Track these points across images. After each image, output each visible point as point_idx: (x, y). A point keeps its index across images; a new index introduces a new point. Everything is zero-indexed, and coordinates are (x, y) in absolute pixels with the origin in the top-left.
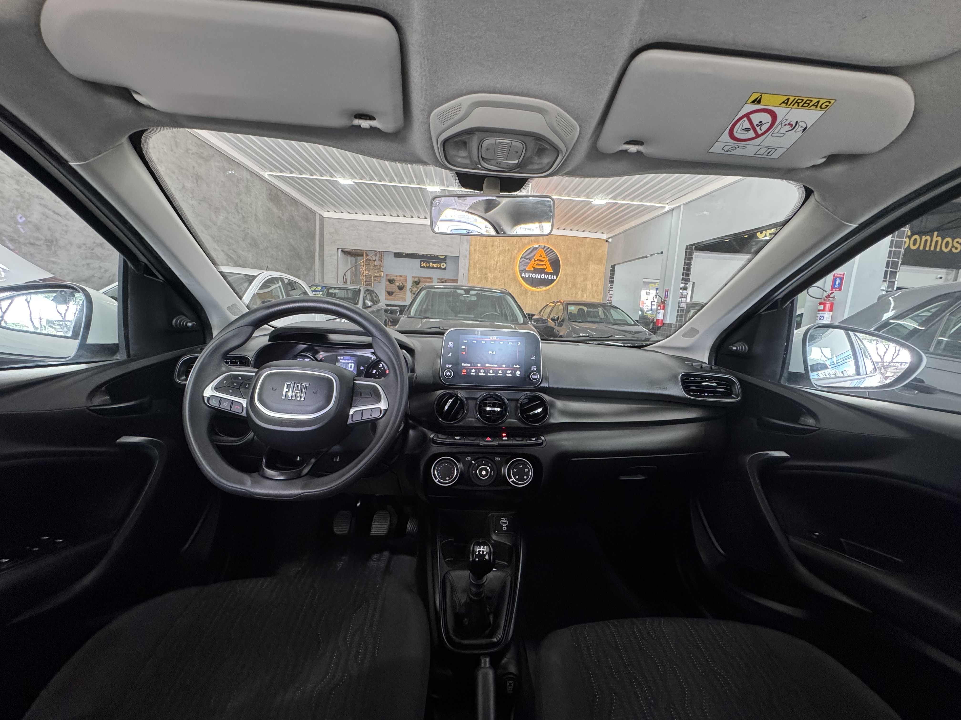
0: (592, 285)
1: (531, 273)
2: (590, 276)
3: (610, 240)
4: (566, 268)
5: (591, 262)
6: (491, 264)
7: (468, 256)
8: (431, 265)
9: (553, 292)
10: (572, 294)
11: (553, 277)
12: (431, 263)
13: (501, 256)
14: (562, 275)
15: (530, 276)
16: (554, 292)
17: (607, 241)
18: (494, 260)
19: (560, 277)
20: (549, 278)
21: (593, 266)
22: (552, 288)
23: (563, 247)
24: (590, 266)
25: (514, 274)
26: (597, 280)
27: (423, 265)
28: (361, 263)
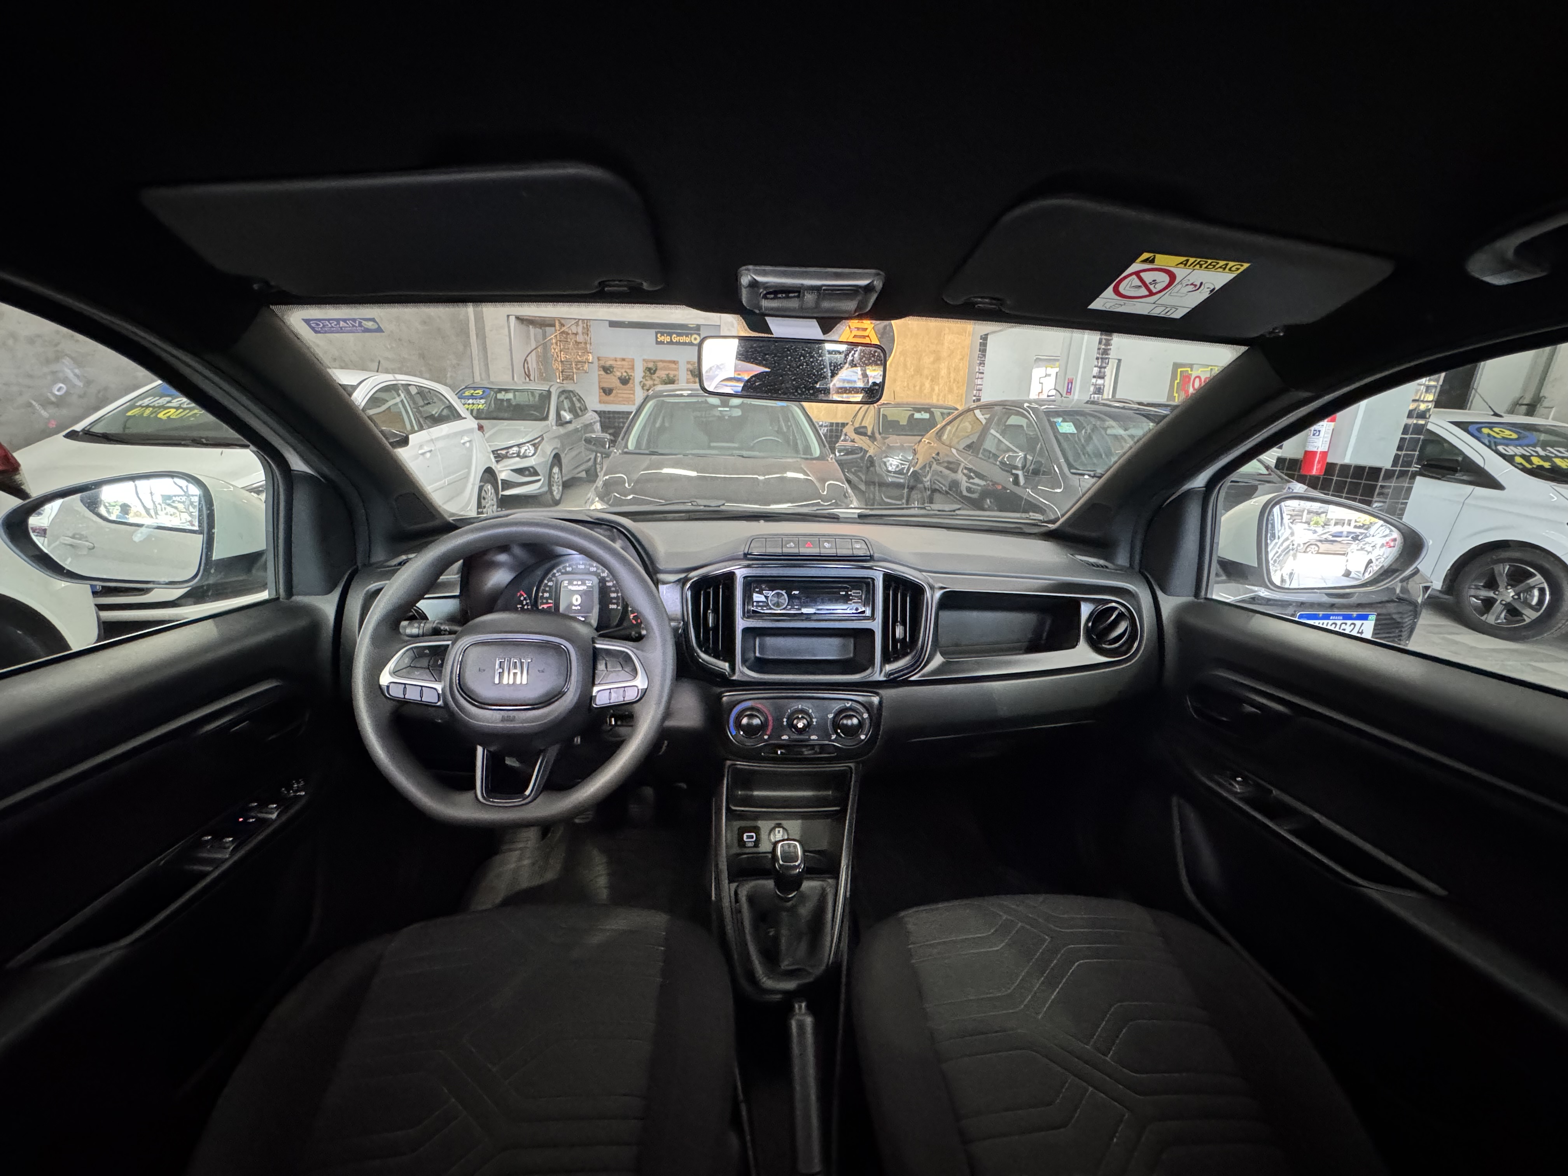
0: (949, 369)
2: (945, 354)
4: (905, 341)
8: (675, 339)
12: (675, 335)
26: (957, 360)
27: (661, 338)
28: (552, 339)
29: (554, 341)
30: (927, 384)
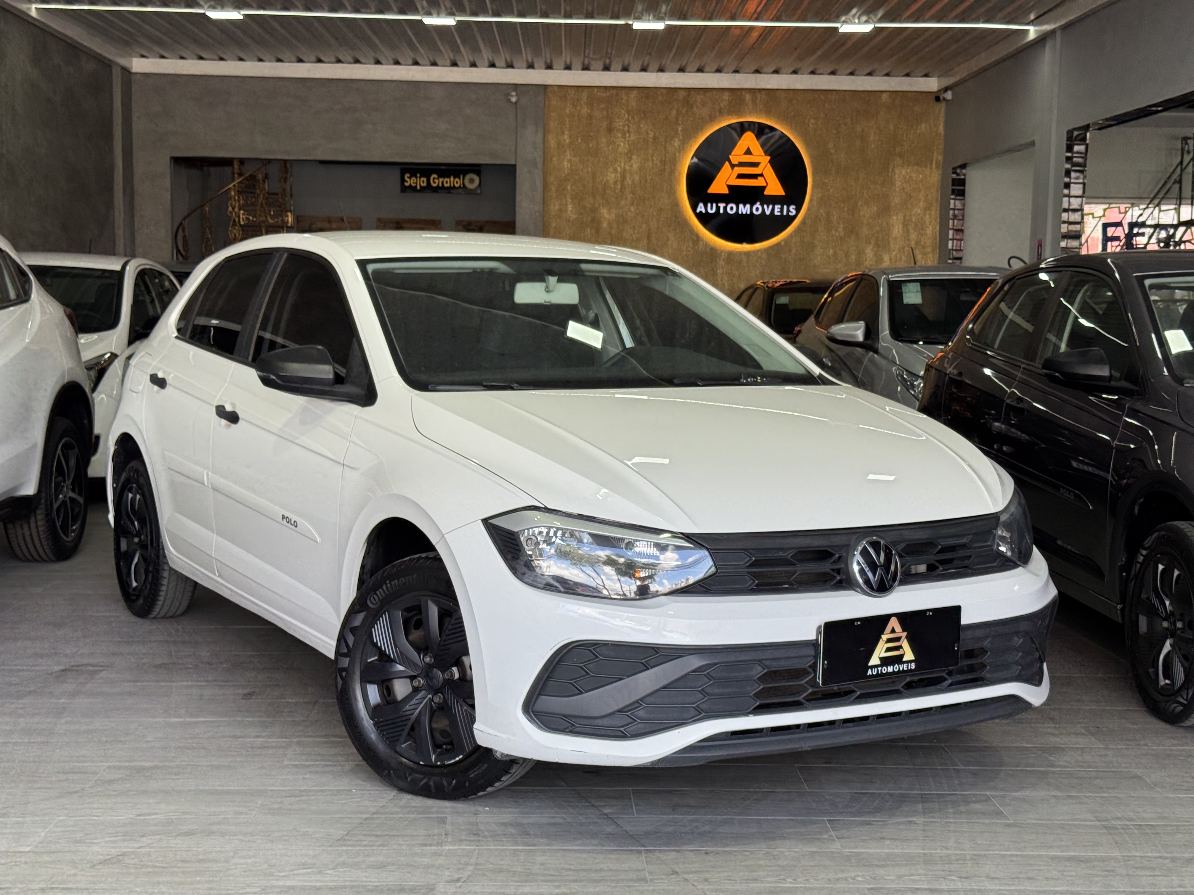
0: (905, 225)
1: (722, 202)
2: (897, 200)
3: (949, 95)
4: (826, 181)
5: (899, 161)
6: (607, 180)
7: (539, 160)
8: (436, 181)
9: (790, 251)
10: (847, 255)
11: (788, 211)
12: (434, 176)
13: (634, 157)
14: (815, 203)
15: (722, 211)
16: (794, 251)
17: (938, 99)
18: (615, 170)
19: (809, 209)
20: (777, 214)
21: (904, 172)
22: (786, 241)
23: (813, 121)
24: (897, 171)
25: (676, 205)
26: (919, 211)
27: (410, 182)
28: (229, 191)
29: (233, 193)
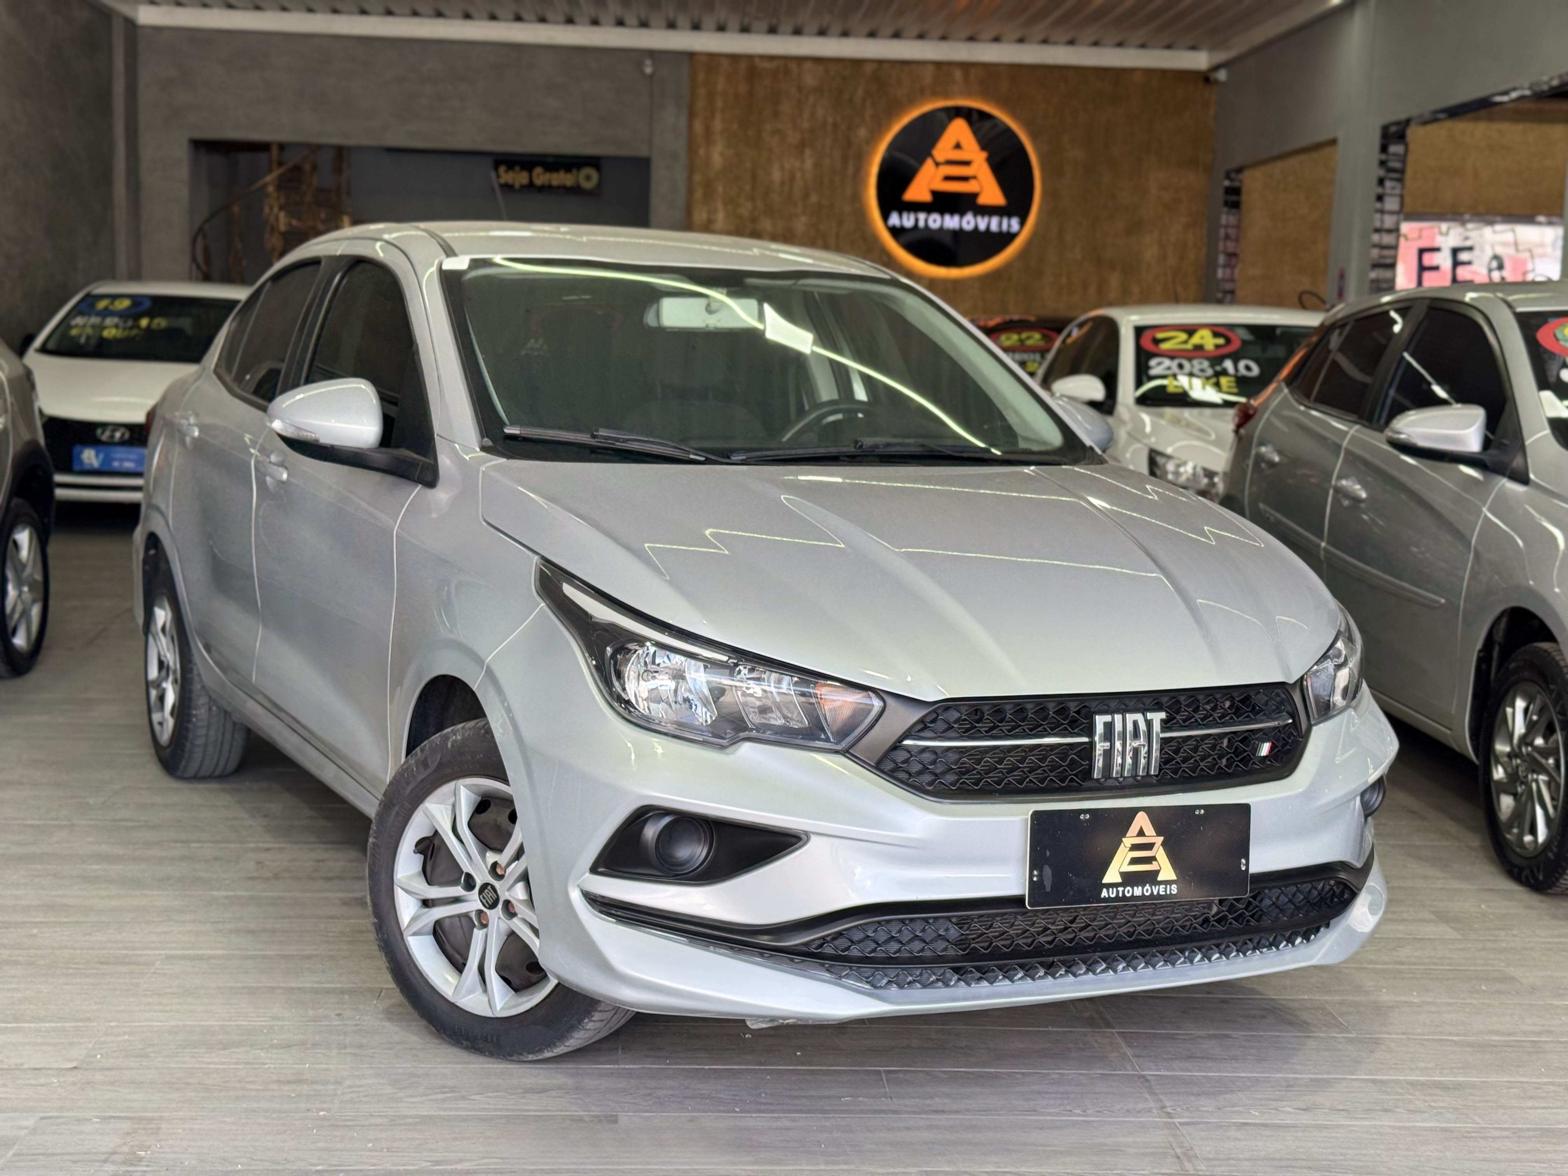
0: (1161, 246)
1: (922, 212)
2: (1151, 213)
3: (1222, 75)
4: (1059, 186)
5: (1154, 160)
6: (771, 180)
7: (682, 156)
8: (540, 177)
9: (1011, 280)
11: (1009, 226)
12: (538, 170)
13: (808, 152)
14: (1044, 218)
15: (921, 224)
16: (1016, 279)
17: (1208, 79)
19: (1037, 222)
20: (994, 227)
21: (1160, 176)
23: (1043, 106)
24: (1151, 175)
25: (862, 216)
26: (1180, 228)
27: (506, 176)
28: (265, 185)
29: (271, 189)
30: (1114, 280)
